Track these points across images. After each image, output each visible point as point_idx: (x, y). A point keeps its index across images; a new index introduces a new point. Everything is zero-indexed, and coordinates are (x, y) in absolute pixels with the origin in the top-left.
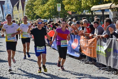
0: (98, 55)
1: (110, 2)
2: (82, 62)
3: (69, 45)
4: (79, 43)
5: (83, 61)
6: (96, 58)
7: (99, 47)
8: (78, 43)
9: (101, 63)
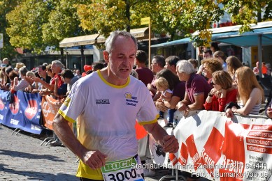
0: (75, 130)
1: (94, 32)
2: (46, 143)
3: (21, 112)
4: (40, 107)
5: (47, 141)
8: (36, 108)
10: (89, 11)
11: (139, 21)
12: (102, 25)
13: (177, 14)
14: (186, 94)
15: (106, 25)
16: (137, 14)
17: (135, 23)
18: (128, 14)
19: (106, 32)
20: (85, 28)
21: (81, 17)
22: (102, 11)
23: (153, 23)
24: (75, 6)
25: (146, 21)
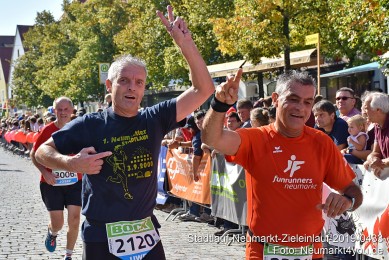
0: (215, 198)
1: (238, 57)
2: (173, 217)
4: (164, 166)
5: (174, 213)
6: (209, 205)
7: (217, 175)
9: (225, 217)
10: (230, 27)
11: (302, 40)
12: (250, 46)
13: (357, 27)
14: (375, 143)
15: (255, 46)
16: (299, 30)
17: (296, 43)
18: (286, 30)
19: (255, 56)
20: (224, 52)
21: (219, 37)
22: (249, 27)
23: (323, 42)
24: (210, 21)
25: (313, 39)
